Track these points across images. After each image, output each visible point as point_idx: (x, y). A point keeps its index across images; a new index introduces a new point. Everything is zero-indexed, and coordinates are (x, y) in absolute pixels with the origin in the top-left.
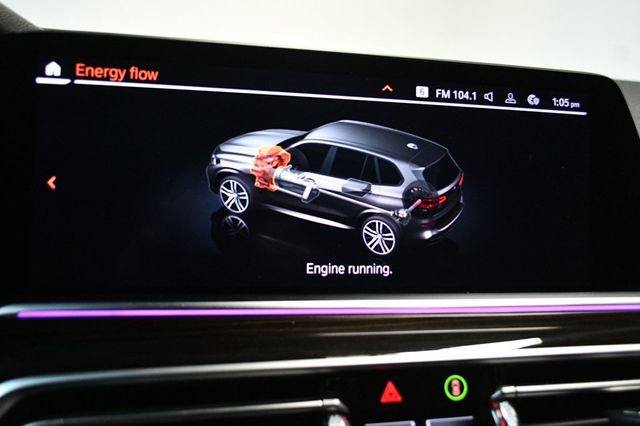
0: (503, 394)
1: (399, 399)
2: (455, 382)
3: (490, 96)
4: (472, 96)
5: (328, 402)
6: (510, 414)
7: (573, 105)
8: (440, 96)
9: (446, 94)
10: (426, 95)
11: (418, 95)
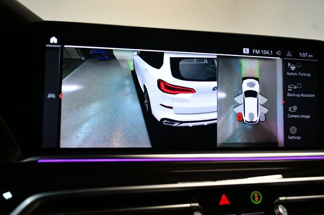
0: (280, 201)
1: (228, 203)
2: (256, 195)
3: (279, 53)
4: (270, 53)
5: (193, 205)
6: (283, 211)
7: (310, 56)
8: (255, 53)
9: (258, 52)
10: (248, 52)
11: (244, 52)
